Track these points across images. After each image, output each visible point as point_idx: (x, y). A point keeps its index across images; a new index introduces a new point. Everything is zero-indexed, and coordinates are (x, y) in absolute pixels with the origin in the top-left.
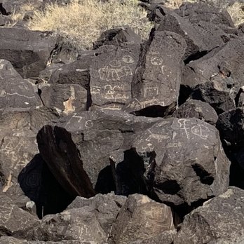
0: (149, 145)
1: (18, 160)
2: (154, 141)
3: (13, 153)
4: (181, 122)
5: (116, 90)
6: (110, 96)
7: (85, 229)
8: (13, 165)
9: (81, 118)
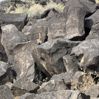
0: (81, 51)
1: (24, 63)
2: (83, 49)
3: (22, 60)
4: (92, 41)
5: (60, 32)
6: (58, 34)
7: (61, 87)
8: (22, 65)
9: (49, 43)
